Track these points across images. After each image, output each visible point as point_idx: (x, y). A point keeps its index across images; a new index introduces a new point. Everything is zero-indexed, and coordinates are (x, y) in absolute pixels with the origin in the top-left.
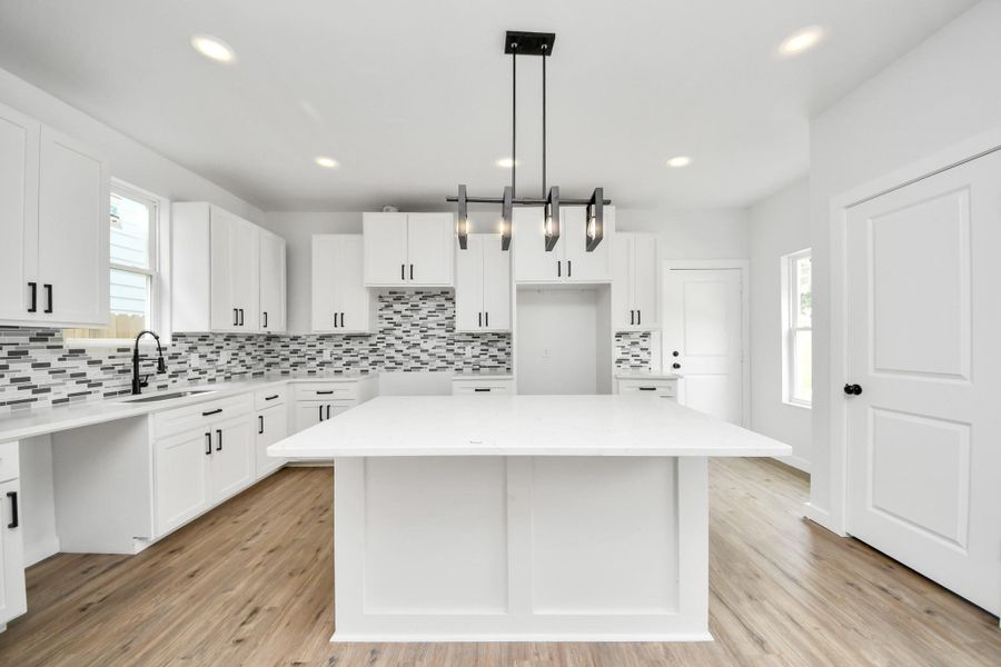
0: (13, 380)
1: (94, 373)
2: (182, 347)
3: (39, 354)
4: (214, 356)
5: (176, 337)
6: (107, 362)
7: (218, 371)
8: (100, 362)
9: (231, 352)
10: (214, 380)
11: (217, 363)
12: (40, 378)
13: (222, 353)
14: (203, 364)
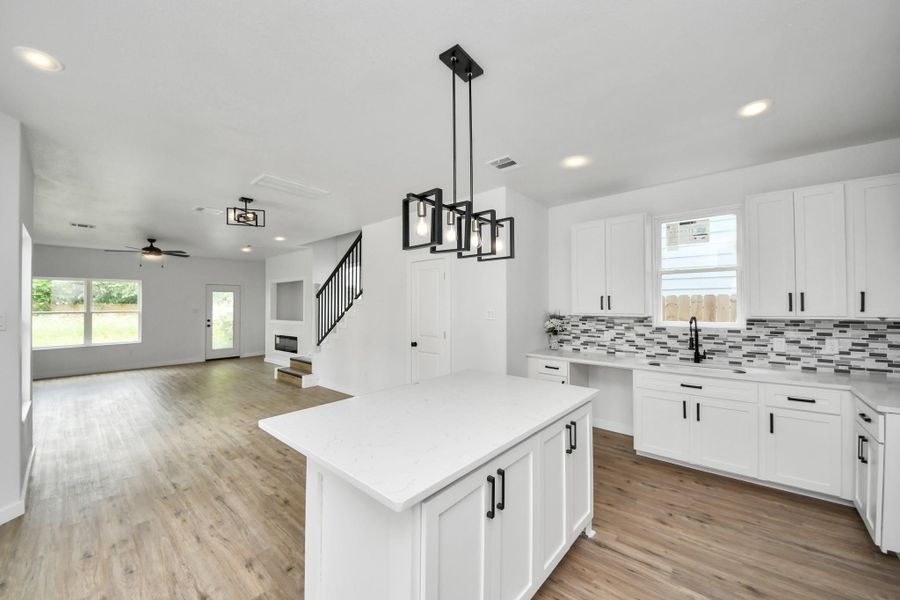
0: (627, 341)
1: (672, 343)
2: (761, 332)
3: (640, 329)
4: (814, 344)
5: (751, 322)
6: (682, 337)
7: (820, 361)
8: (677, 337)
9: (850, 341)
10: (815, 369)
11: (821, 352)
12: (640, 342)
13: (828, 340)
14: (794, 350)
